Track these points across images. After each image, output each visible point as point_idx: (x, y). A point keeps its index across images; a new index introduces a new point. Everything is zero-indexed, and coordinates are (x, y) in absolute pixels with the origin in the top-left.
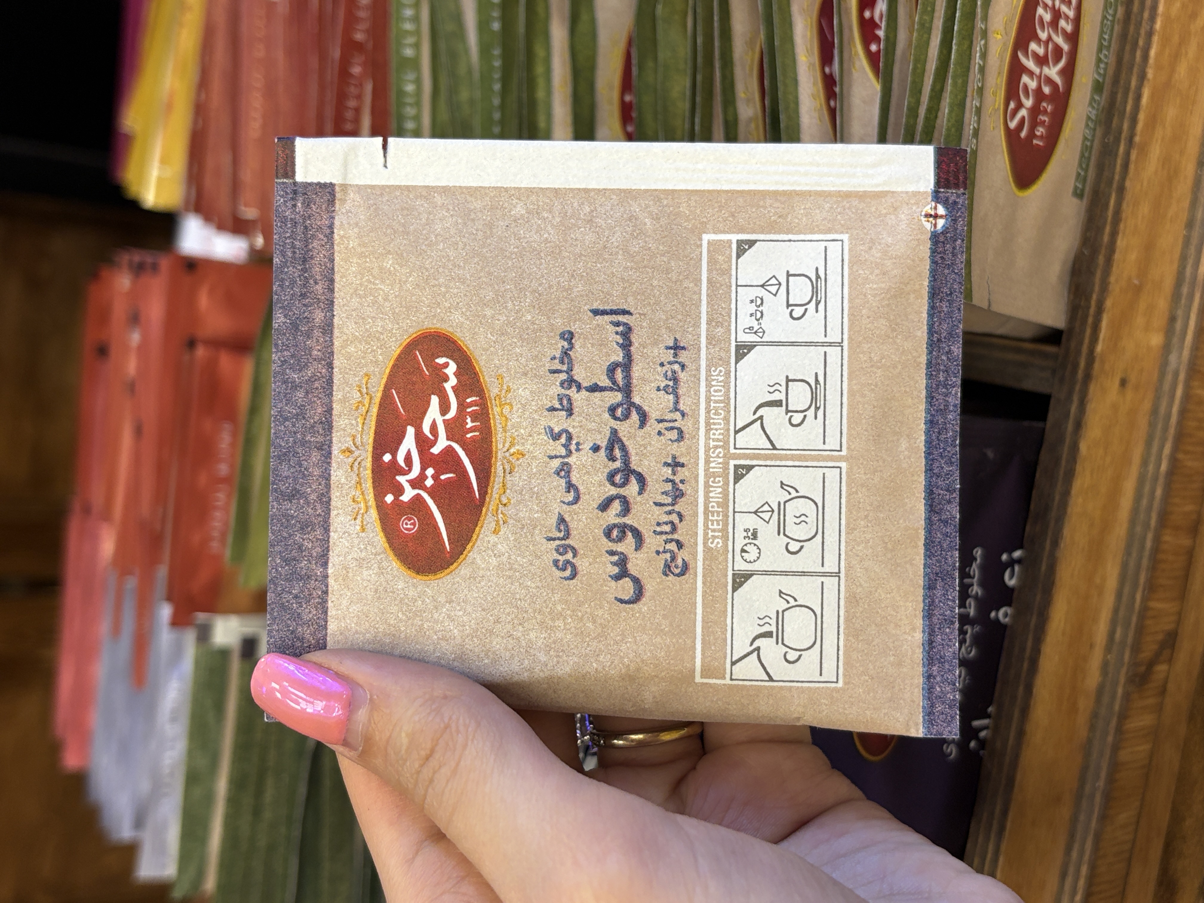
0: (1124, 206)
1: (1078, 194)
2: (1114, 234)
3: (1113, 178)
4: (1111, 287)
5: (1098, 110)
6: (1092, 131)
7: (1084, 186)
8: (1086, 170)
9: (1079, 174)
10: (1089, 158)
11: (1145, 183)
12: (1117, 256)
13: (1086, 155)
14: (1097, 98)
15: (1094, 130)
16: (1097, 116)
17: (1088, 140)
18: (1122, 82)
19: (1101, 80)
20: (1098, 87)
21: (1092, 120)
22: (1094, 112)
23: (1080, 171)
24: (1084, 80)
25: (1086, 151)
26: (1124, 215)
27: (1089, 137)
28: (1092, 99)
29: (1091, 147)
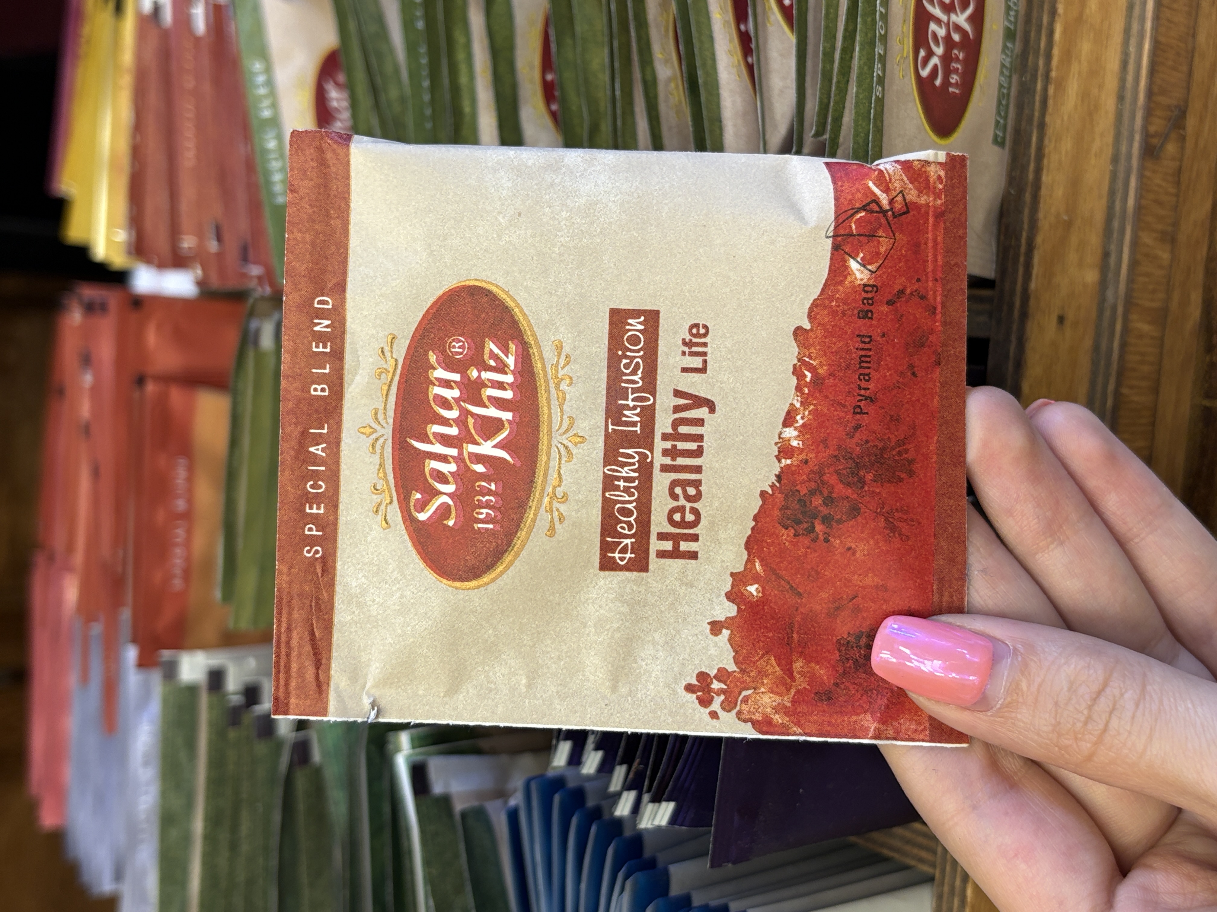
0: (1046, 141)
1: (999, 142)
2: (1038, 171)
3: (1032, 115)
4: (1040, 224)
5: (1011, 57)
6: (1008, 79)
7: (1004, 132)
8: (1006, 118)
9: (997, 122)
10: (1007, 106)
11: (1066, 118)
12: (1043, 192)
13: (1004, 102)
14: (1009, 45)
15: (1010, 77)
16: (1011, 63)
17: (1004, 88)
18: (1034, 21)
19: (1012, 27)
20: (1010, 35)
21: (1006, 67)
22: (1008, 60)
23: (998, 119)
24: (994, 27)
25: (1003, 99)
26: (1047, 151)
27: (1005, 85)
28: (1005, 47)
29: (1008, 95)
